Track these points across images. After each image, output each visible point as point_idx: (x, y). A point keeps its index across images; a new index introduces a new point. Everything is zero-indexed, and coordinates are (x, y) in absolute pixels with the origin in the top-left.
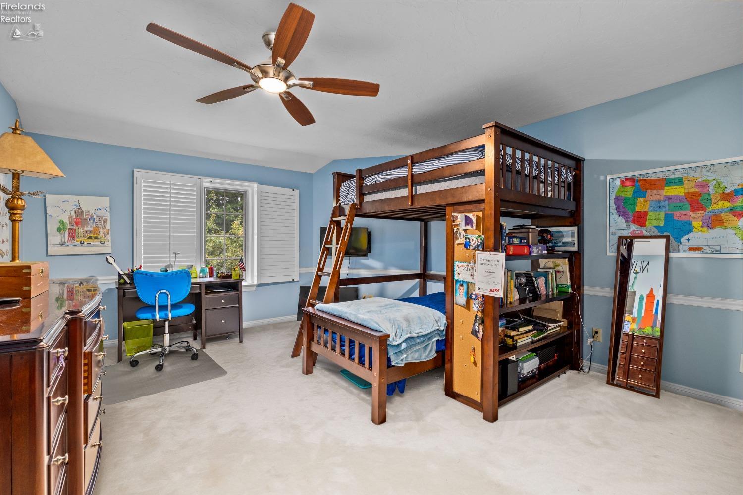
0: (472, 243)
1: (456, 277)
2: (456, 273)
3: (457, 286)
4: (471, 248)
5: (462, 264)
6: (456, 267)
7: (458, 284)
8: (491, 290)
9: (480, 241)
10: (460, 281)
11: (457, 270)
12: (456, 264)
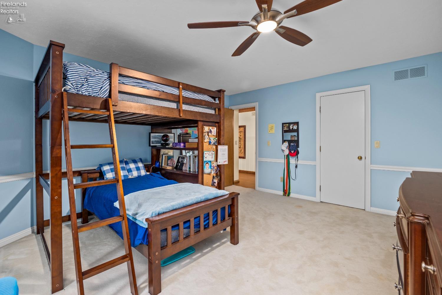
0: (212, 142)
1: (205, 160)
2: (205, 157)
3: (205, 164)
4: (212, 144)
5: (207, 152)
6: (205, 154)
7: (205, 163)
8: (224, 162)
9: (215, 140)
10: (206, 161)
11: (205, 155)
12: (205, 152)
